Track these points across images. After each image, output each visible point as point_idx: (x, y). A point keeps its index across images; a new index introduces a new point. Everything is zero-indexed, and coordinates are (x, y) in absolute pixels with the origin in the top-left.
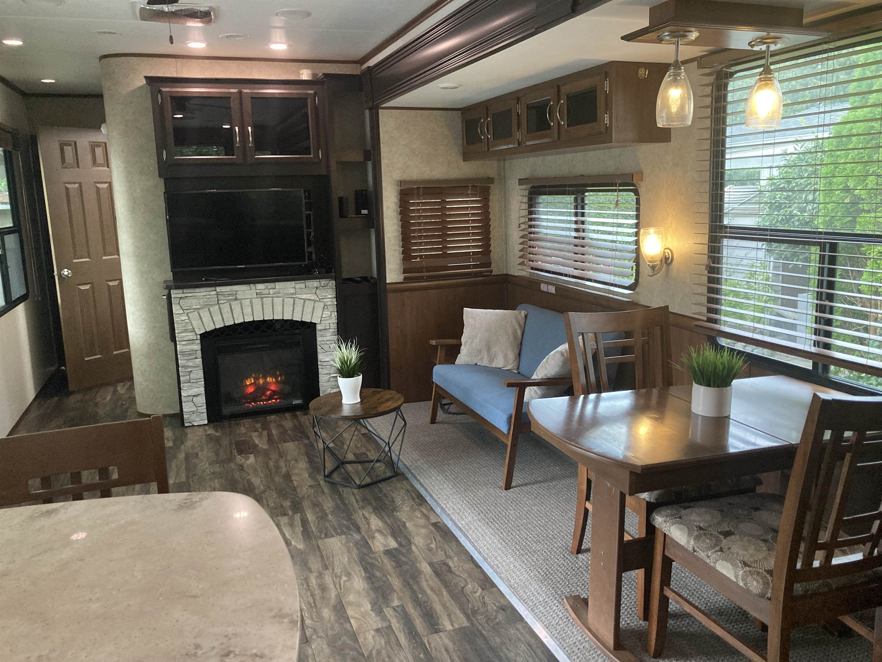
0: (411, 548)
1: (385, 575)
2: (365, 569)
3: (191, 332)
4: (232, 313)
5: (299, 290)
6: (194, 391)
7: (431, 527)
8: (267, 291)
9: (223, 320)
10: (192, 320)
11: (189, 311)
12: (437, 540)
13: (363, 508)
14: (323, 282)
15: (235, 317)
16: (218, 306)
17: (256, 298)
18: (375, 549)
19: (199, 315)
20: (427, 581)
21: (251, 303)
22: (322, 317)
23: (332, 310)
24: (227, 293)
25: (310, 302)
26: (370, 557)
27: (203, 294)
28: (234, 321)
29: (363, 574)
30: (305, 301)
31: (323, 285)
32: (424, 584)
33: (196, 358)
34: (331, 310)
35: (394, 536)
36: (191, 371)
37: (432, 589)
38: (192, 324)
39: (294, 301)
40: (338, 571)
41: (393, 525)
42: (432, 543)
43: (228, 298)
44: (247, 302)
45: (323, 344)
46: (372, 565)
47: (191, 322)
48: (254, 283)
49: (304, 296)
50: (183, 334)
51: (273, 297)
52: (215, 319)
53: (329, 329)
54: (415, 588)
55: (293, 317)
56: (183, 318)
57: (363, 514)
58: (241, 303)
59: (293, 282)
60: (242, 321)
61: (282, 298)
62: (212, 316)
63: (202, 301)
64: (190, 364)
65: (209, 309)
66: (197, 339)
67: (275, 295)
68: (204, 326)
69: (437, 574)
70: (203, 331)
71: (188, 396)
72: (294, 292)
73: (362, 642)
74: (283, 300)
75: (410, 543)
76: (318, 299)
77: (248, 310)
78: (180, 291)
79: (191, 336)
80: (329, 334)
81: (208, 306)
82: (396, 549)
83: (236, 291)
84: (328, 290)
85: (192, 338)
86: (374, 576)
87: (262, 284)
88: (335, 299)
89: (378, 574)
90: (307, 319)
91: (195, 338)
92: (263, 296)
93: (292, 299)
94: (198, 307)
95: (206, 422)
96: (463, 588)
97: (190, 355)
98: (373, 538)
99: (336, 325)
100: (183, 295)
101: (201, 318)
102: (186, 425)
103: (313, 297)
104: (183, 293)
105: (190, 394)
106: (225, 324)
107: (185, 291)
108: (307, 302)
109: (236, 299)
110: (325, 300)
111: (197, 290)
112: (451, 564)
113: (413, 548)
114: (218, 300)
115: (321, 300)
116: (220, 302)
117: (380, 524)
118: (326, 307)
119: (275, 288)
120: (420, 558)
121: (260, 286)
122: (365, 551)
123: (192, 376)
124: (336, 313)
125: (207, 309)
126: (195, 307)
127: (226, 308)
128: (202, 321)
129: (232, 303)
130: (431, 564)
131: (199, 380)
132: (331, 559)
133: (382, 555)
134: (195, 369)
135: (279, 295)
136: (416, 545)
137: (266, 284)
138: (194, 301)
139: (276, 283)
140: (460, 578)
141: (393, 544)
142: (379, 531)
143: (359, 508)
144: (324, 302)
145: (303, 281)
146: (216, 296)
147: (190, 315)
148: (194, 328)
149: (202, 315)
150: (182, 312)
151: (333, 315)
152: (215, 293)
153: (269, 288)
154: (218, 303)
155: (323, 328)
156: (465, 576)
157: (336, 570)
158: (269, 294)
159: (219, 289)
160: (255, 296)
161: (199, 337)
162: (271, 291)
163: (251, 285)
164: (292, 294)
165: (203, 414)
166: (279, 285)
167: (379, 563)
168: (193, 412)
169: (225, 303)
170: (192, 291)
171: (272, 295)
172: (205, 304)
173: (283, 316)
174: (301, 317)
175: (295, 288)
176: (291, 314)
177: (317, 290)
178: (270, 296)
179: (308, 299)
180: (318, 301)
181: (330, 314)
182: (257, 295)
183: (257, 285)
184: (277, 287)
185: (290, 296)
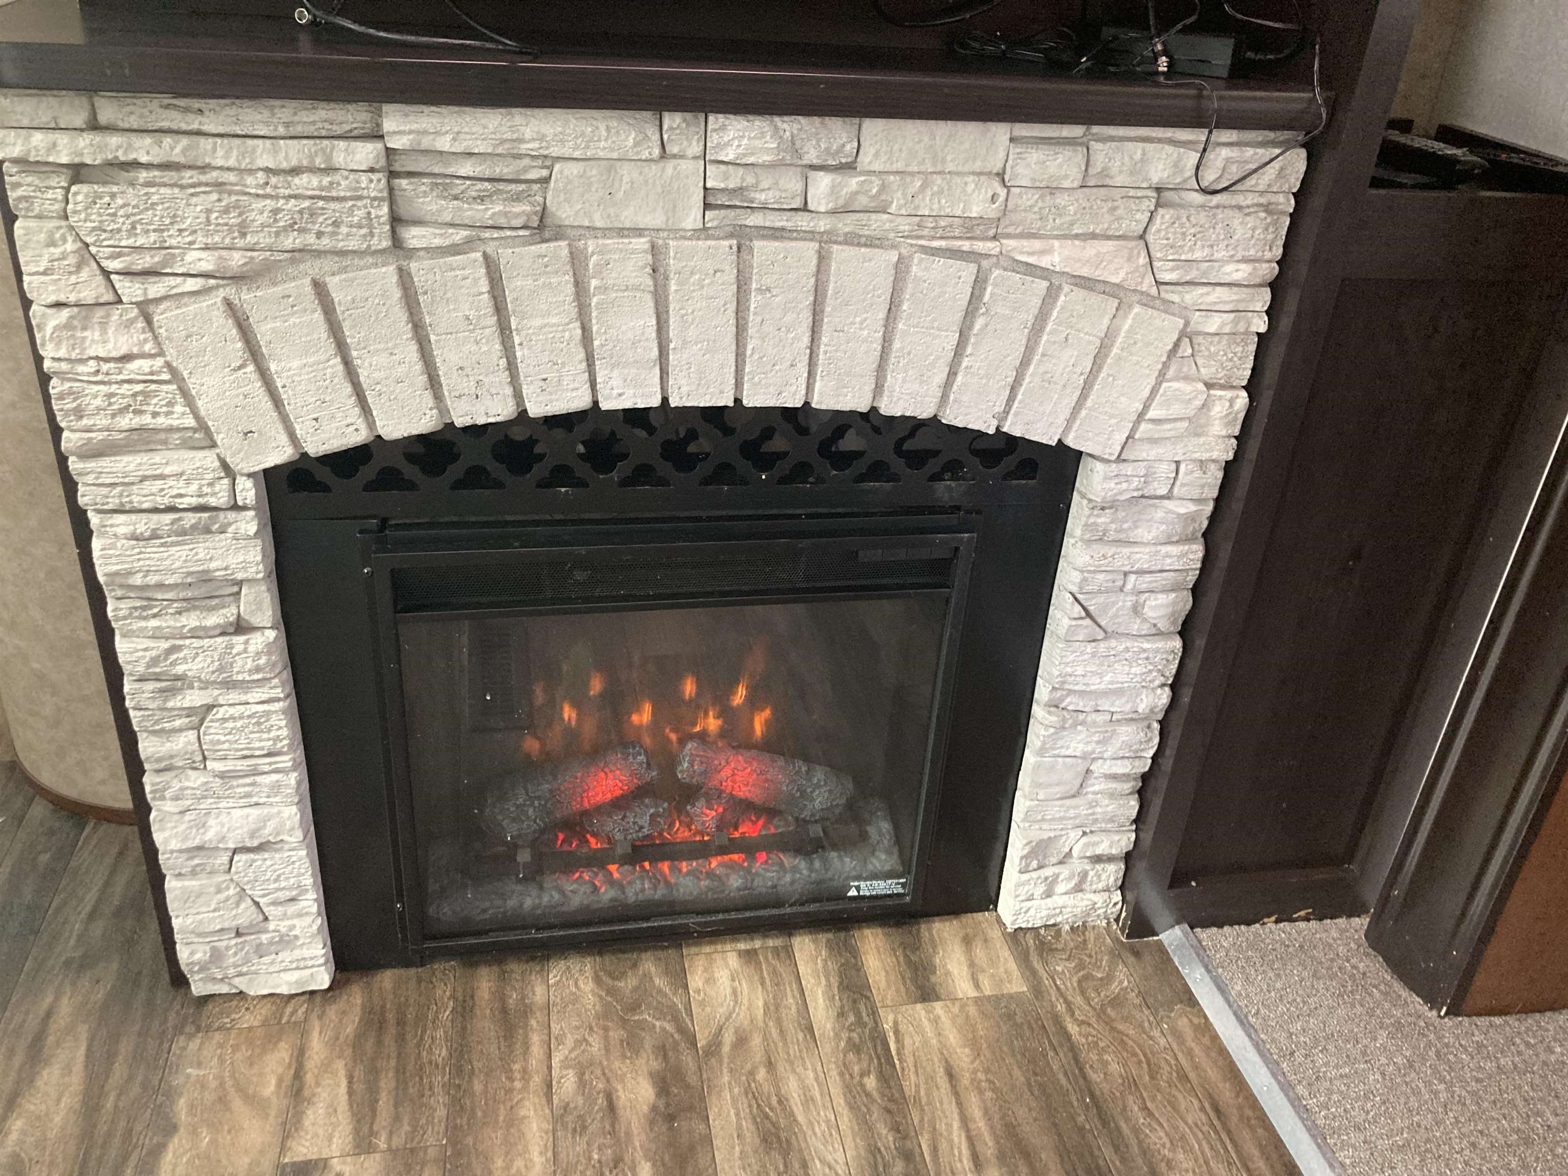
3: (187, 449)
4: (504, 330)
5: (1029, 199)
8: (792, 183)
9: (434, 383)
11: (156, 289)
14: (1224, 154)
15: (523, 366)
16: (389, 272)
17: (703, 232)
19: (244, 330)
21: (658, 271)
22: (1141, 416)
23: (1219, 376)
24: (467, 168)
25: (1094, 299)
28: (518, 396)
30: (1052, 294)
31: (1209, 177)
34: (1209, 372)
36: (209, 708)
39: (979, 283)
43: (476, 212)
47: (177, 378)
49: (1060, 256)
50: (124, 463)
51: (825, 240)
52: (370, 367)
56: (112, 341)
58: (577, 260)
59: (1000, 132)
60: (578, 401)
61: (893, 256)
62: (342, 347)
63: (257, 213)
64: (201, 662)
65: (320, 289)
66: (236, 508)
67: (846, 224)
68: (286, 418)
70: (279, 452)
71: (200, 848)
72: (992, 211)
74: (901, 270)
77: (627, 322)
78: (61, 108)
79: (187, 478)
80: (1158, 531)
81: (311, 263)
83: (549, 161)
84: (1237, 220)
85: (194, 492)
87: (760, 121)
88: (1266, 295)
90: (1038, 425)
92: (755, 220)
93: (968, 271)
94: (236, 261)
97: (191, 604)
99: (1216, 475)
101: (254, 355)
103: (1119, 265)
106: (443, 410)
108: (1068, 297)
109: (541, 227)
110: (1192, 296)
114: (396, 220)
115: (1170, 295)
116: (414, 236)
118: (1186, 349)
119: (849, 167)
123: (215, 734)
125: (303, 288)
127: (455, 294)
128: (264, 375)
129: (506, 255)
135: (877, 223)
137: (789, 125)
138: (201, 203)
139: (873, 128)
144: (1183, 311)
145: (1076, 131)
146: (376, 185)
147: (168, 322)
148: (202, 426)
149: (263, 332)
150: (96, 288)
151: (1218, 410)
152: (366, 152)
153: (811, 156)
154: (397, 242)
155: (1127, 489)
158: (805, 208)
159: (401, 124)
160: (692, 218)
161: (247, 491)
162: (823, 189)
163: (672, 120)
164: (973, 227)
166: (890, 144)
169: (454, 250)
170: (173, 120)
171: (823, 225)
172: (290, 241)
173: (878, 389)
174: (999, 408)
175: (1001, 175)
176: (940, 377)
177: (1165, 216)
178: (802, 222)
179: (1085, 283)
180: (1147, 301)
181: (1198, 403)
182: (707, 206)
183: (715, 120)
184: (866, 160)
185: (967, 242)
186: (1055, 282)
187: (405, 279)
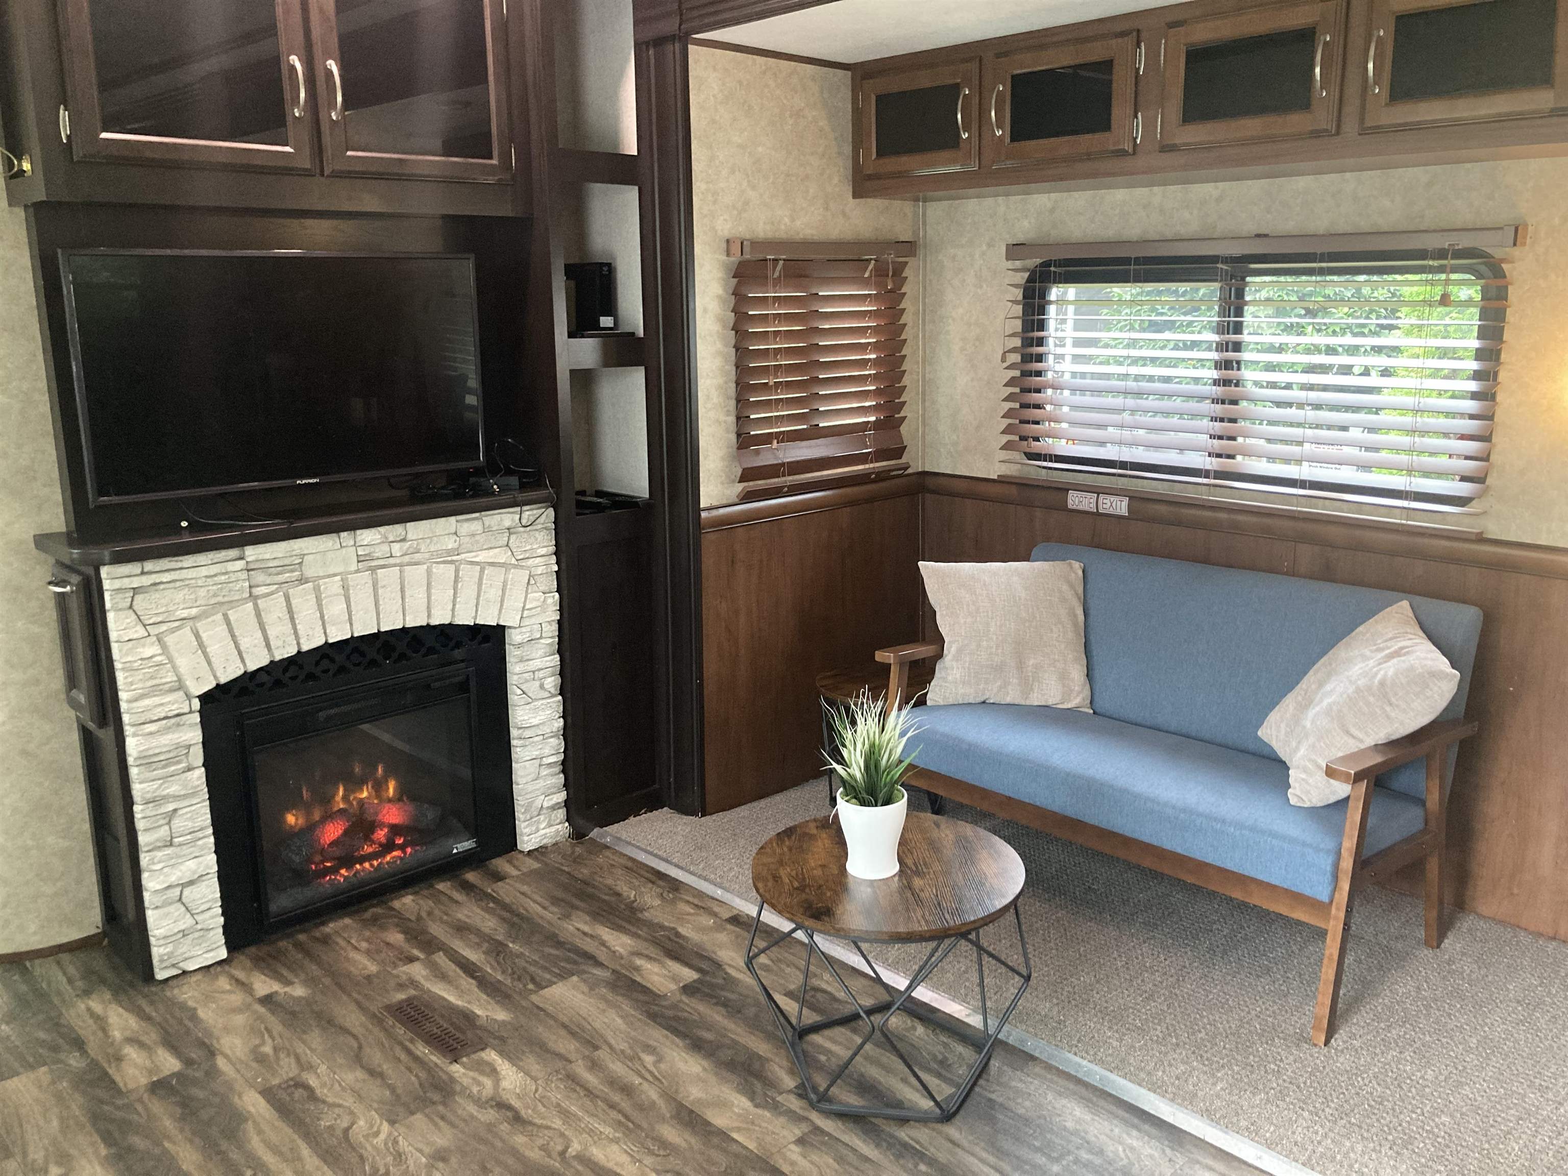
3: (172, 690)
4: (292, 619)
5: (467, 539)
6: (188, 868)
8: (386, 548)
9: (268, 646)
10: (175, 655)
11: (164, 628)
14: (529, 513)
15: (300, 632)
16: (251, 604)
17: (357, 571)
19: (197, 636)
21: (345, 588)
22: (523, 609)
23: (546, 589)
24: (276, 563)
25: (496, 569)
27: (204, 571)
28: (298, 644)
30: (482, 571)
31: (524, 522)
33: (188, 769)
34: (542, 588)
36: (175, 810)
38: (175, 668)
39: (457, 571)
43: (281, 578)
44: (333, 586)
45: (527, 681)
47: (171, 660)
48: (353, 527)
49: (482, 557)
50: (147, 702)
51: (401, 565)
52: (244, 643)
53: (541, 638)
55: (453, 616)
56: (148, 651)
58: (317, 589)
59: (453, 519)
60: (320, 642)
61: (425, 567)
62: (233, 636)
63: (202, 592)
64: (174, 789)
65: (226, 617)
66: (191, 712)
67: (407, 559)
68: (212, 669)
70: (209, 685)
71: (169, 887)
72: (456, 545)
74: (429, 572)
76: (513, 561)
77: (336, 609)
78: (133, 568)
79: (175, 703)
80: (541, 652)
81: (222, 607)
83: (302, 556)
84: (538, 534)
85: (175, 709)
87: (373, 530)
88: (554, 557)
90: (488, 619)
91: (187, 710)
92: (376, 563)
93: (452, 567)
94: (194, 611)
95: (223, 956)
97: (169, 762)
99: (555, 626)
100: (146, 580)
101: (201, 646)
102: (163, 974)
103: (502, 556)
104: (146, 573)
105: (173, 879)
106: (272, 655)
107: (149, 565)
108: (488, 572)
109: (302, 580)
110: (530, 562)
111: (189, 561)
114: (250, 587)
115: (521, 563)
116: (257, 591)
118: (532, 582)
119: (404, 540)
121: (368, 536)
123: (178, 823)
124: (557, 595)
125: (219, 617)
126: (185, 614)
127: (274, 609)
128: (205, 653)
129: (291, 591)
131: (200, 834)
134: (186, 803)
135: (417, 557)
137: (382, 529)
138: (181, 595)
139: (410, 526)
144: (528, 568)
145: (477, 515)
146: (244, 575)
147: (170, 640)
148: (179, 680)
149: (204, 636)
150: (142, 632)
151: (550, 601)
152: (240, 564)
153: (391, 539)
154: (251, 594)
155: (526, 637)
158: (391, 556)
159: (252, 552)
160: (355, 567)
161: (196, 705)
162: (396, 548)
163: (344, 535)
164: (449, 552)
165: (213, 932)
166: (417, 530)
168: (181, 934)
169: (272, 593)
170: (173, 565)
171: (398, 561)
172: (213, 601)
173: (429, 616)
174: (473, 614)
175: (456, 533)
176: (450, 607)
177: (513, 537)
178: (391, 561)
179: (492, 564)
180: (515, 567)
181: (542, 600)
182: (358, 562)
183: (359, 532)
184: (409, 536)
185: (449, 557)
186: (482, 566)
187: (256, 606)
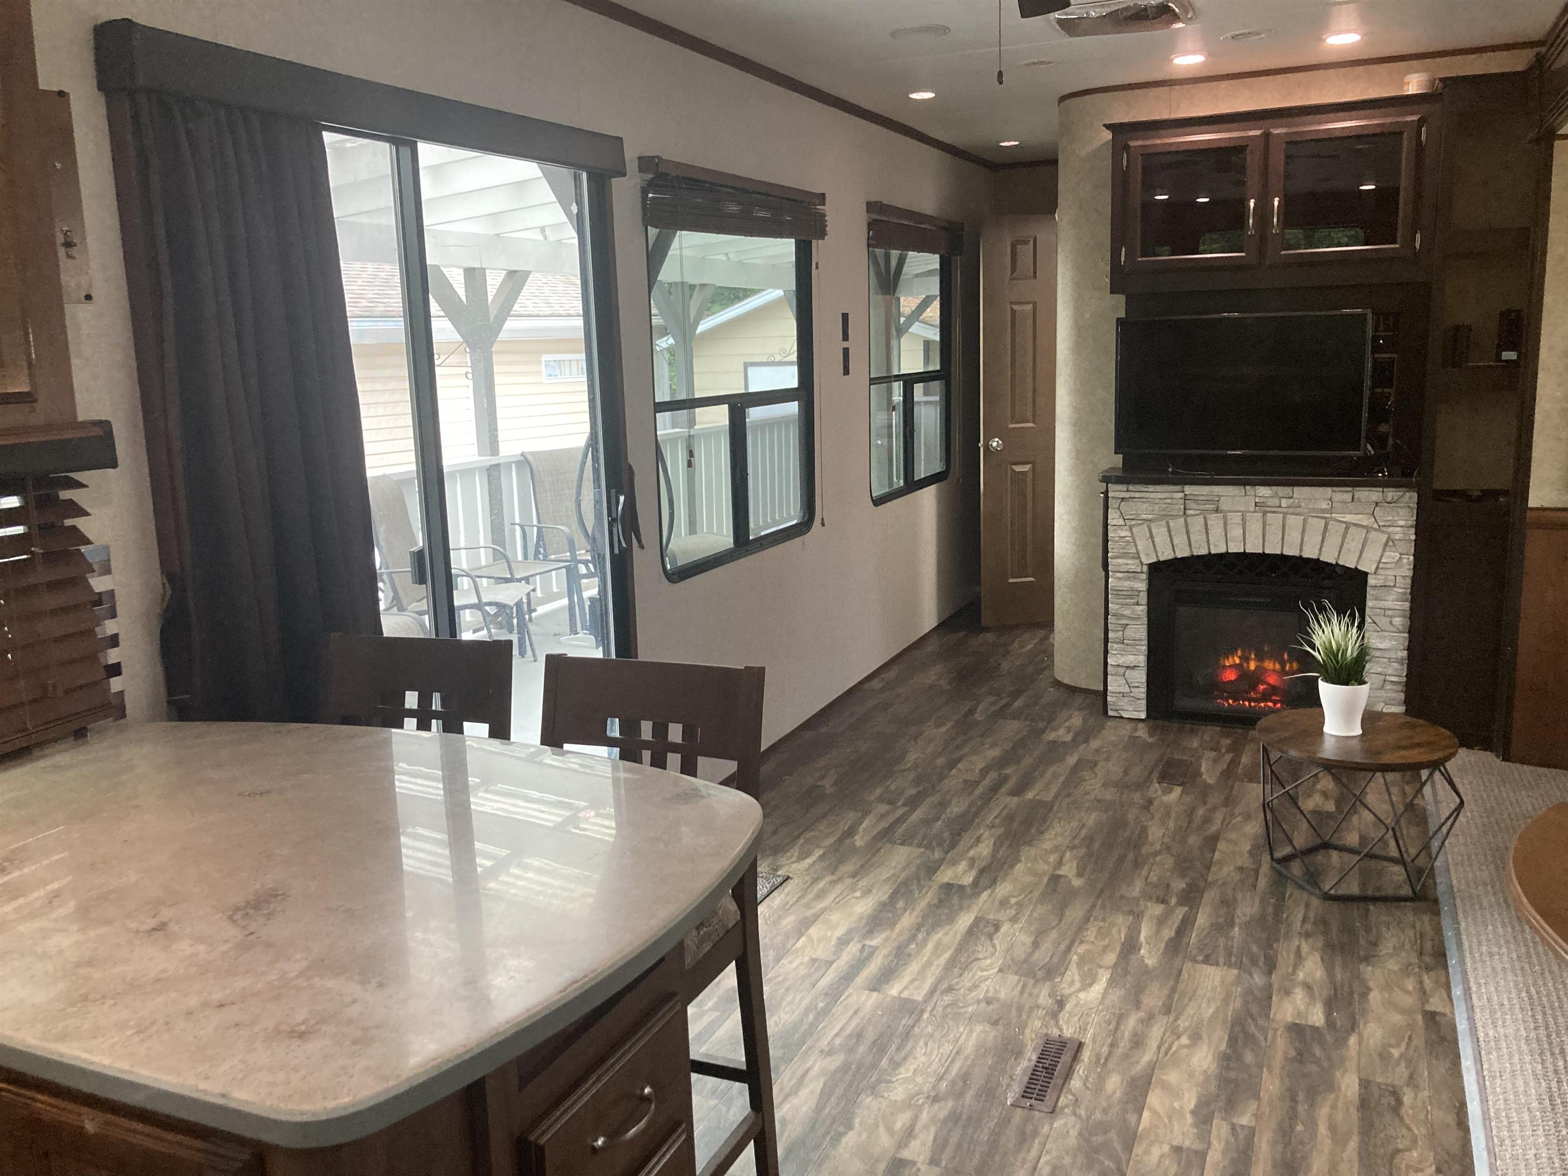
0: (1346, 1039)
1: (1260, 1067)
2: (1232, 1040)
3: (1134, 558)
4: (1207, 533)
5: (1338, 505)
7: (1419, 1018)
8: (1276, 501)
9: (1190, 545)
10: (1137, 539)
11: (1133, 522)
12: (1414, 1043)
13: (1307, 935)
14: (1391, 494)
15: (1211, 542)
16: (1182, 520)
17: (1255, 512)
18: (1275, 1014)
19: (1151, 532)
20: (1334, 1107)
21: (1244, 520)
22: (1379, 562)
23: (1404, 551)
24: (1201, 498)
25: (1360, 529)
26: (1256, 1026)
27: (1160, 495)
28: (1209, 548)
29: (1223, 1047)
30: (1347, 528)
31: (1389, 499)
32: (1323, 1112)
33: (1137, 604)
34: (1400, 551)
35: (1330, 1006)
36: (1129, 625)
37: (1332, 1128)
38: (1136, 546)
39: (1327, 524)
40: (1183, 1023)
41: (1342, 987)
42: (1397, 1046)
43: (1202, 507)
44: (1236, 518)
45: (1377, 615)
46: (1250, 1039)
47: (1135, 542)
48: (1254, 484)
49: (1348, 518)
50: (1120, 561)
51: (1285, 514)
52: (1176, 541)
53: (1395, 586)
54: (1302, 1108)
55: (1320, 554)
56: (1123, 534)
57: (1299, 947)
58: (1225, 518)
59: (1329, 489)
60: (1223, 550)
61: (1304, 518)
63: (1157, 507)
64: (1127, 612)
65: (1167, 523)
66: (1142, 572)
68: (1156, 552)
69: (1364, 1104)
70: (1153, 560)
72: (1328, 507)
73: (1137, 1156)
74: (1305, 521)
75: (1353, 1027)
76: (1376, 526)
77: (1236, 532)
78: (1123, 487)
79: (1132, 565)
80: (1393, 597)
81: (1166, 517)
82: (1315, 1029)
83: (1219, 496)
84: (1399, 510)
85: (1133, 568)
86: (1239, 1057)
87: (1268, 488)
88: (1414, 529)
89: (1249, 1057)
90: (1349, 561)
91: (1139, 570)
92: (1268, 509)
93: (1323, 522)
94: (1150, 517)
95: (1143, 716)
96: (1398, 1151)
97: (1128, 596)
98: (1287, 993)
99: (1409, 581)
100: (1126, 495)
101: (1152, 537)
102: (1111, 713)
103: (1366, 521)
104: (1128, 491)
105: (1122, 662)
106: (1191, 551)
107: (1131, 487)
108: (1352, 529)
109: (1217, 510)
110: (1390, 529)
111: (1151, 488)
112: (1407, 1099)
113: (1353, 1040)
114: (1185, 509)
115: (1382, 529)
116: (1189, 512)
117: (1319, 973)
118: (1391, 543)
119: (1292, 497)
120: (1351, 1065)
121: (1264, 491)
122: (1255, 1009)
123: (1128, 633)
124: (1412, 558)
125: (1164, 522)
126: (1144, 517)
127: (1197, 524)
128: (1153, 542)
129: (1209, 517)
130: (1365, 1084)
131: (1140, 642)
132: (1186, 1001)
133: (1282, 1029)
134: (1132, 622)
135: (1298, 510)
136: (1361, 1037)
137: (1274, 488)
138: (1145, 506)
139: (1296, 489)
140: (1404, 1131)
141: (1317, 1017)
142: (1308, 987)
143: (1300, 934)
144: (1389, 534)
145: (1350, 489)
146: (1182, 501)
147: (1135, 530)
148: (1138, 553)
149: (1154, 531)
150: (1121, 522)
151: (1405, 561)
152: (1181, 495)
153: (1281, 495)
154: (1185, 513)
155: (1381, 583)
156: (1420, 1131)
157: (1179, 1022)
158: (1280, 506)
159: (1188, 489)
160: (1252, 509)
161: (1145, 569)
162: (1284, 503)
163: (1248, 487)
164: (1324, 511)
165: (1139, 702)
166: (1301, 493)
167: (1266, 1038)
168: (1124, 695)
169: (1197, 515)
170: (1143, 489)
171: (1285, 510)
172: (1162, 513)
173: (1301, 550)
174: (1336, 556)
175: (1330, 500)
176: (1319, 548)
177: (1377, 509)
178: (1280, 510)
179: (1355, 525)
180: (1375, 530)
181: (1397, 558)
182: (1256, 506)
183: (1257, 487)
184: (1295, 496)
185: (1320, 514)
186: (1348, 525)
187: (1186, 521)
